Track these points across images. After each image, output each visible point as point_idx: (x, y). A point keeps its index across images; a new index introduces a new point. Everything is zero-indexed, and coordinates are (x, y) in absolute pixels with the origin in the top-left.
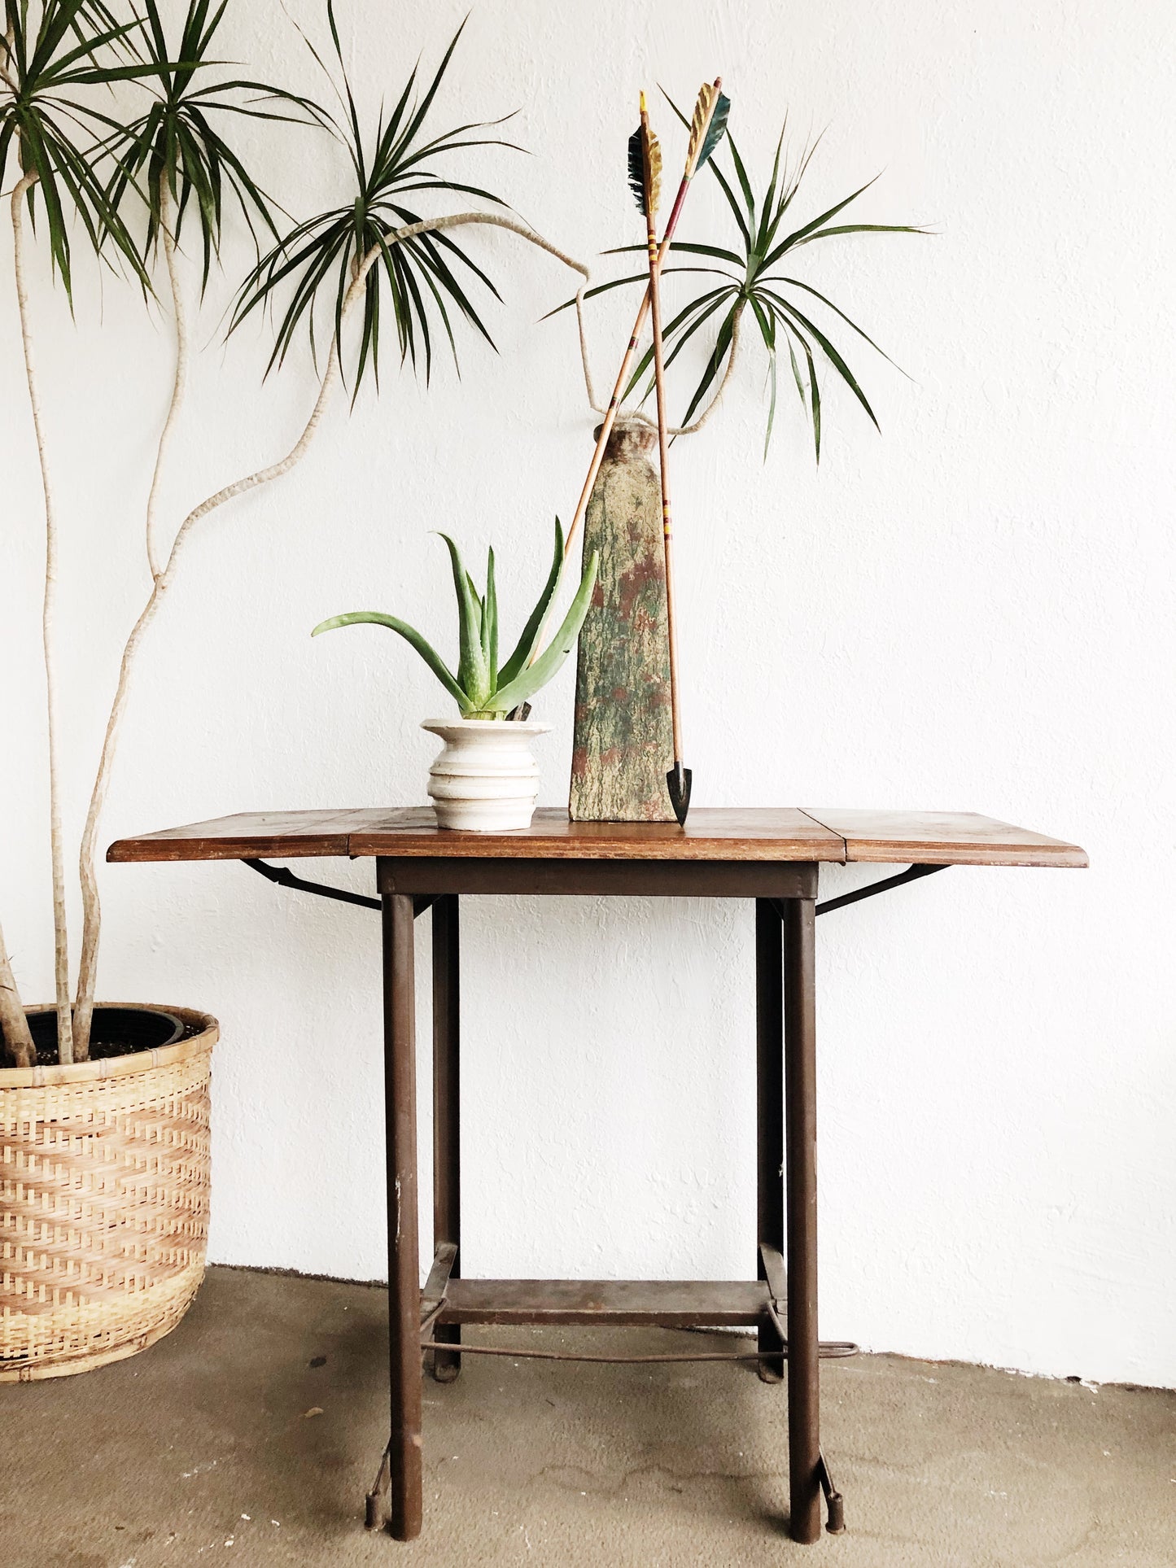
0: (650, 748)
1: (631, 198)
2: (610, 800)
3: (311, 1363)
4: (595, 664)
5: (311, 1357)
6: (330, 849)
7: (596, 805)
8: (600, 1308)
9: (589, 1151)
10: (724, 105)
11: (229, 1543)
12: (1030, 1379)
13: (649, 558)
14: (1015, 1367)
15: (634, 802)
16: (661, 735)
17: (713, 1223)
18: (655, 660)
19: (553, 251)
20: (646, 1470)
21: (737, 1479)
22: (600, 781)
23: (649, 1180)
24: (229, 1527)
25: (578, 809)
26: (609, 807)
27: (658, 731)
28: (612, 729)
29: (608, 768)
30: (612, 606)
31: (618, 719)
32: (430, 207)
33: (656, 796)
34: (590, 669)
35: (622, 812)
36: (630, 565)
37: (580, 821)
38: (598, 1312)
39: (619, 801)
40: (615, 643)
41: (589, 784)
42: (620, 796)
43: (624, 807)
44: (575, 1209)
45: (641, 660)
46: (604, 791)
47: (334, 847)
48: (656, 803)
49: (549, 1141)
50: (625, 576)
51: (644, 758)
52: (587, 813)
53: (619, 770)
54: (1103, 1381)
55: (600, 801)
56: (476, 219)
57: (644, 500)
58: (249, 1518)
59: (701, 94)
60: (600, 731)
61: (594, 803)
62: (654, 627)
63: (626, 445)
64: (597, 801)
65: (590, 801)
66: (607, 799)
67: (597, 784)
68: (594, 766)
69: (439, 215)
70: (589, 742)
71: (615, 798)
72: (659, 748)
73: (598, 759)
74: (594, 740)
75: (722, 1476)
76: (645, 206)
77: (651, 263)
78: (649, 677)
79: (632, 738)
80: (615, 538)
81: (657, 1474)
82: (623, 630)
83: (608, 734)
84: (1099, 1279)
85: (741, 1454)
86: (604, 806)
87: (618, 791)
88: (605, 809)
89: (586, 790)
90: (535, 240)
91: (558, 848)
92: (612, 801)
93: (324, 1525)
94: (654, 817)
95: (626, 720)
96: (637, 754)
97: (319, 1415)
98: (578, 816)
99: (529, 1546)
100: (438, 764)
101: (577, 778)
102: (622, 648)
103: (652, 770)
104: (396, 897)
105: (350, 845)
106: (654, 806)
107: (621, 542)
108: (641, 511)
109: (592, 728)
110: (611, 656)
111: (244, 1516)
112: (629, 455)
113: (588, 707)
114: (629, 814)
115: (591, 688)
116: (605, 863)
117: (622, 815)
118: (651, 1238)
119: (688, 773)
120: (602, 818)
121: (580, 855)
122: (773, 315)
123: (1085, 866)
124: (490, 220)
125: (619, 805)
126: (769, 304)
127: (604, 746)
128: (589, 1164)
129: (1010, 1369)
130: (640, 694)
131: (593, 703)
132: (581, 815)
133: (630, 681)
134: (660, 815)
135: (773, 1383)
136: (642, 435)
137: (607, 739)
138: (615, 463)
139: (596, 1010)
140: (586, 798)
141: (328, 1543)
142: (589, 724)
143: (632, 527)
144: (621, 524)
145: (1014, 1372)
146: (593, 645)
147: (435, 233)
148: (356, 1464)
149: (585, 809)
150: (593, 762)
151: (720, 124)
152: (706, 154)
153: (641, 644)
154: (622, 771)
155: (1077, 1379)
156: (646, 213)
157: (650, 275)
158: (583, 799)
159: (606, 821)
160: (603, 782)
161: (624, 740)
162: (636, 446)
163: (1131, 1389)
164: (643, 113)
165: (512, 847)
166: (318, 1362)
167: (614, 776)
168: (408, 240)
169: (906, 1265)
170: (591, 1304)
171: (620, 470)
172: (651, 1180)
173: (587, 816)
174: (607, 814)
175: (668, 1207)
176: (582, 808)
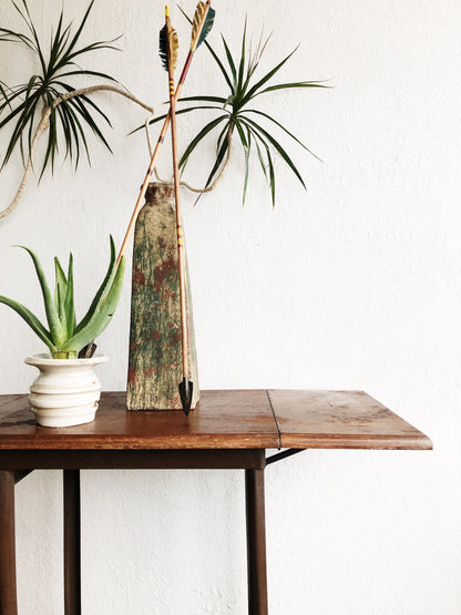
0: (173, 366)
1: (160, 62)
2: (150, 397)
4: (141, 318)
7: (142, 400)
10: (212, 14)
13: (171, 258)
15: (163, 399)
18: (176, 316)
19: (137, 102)
22: (143, 386)
26: (149, 401)
27: (178, 357)
28: (150, 356)
29: (149, 379)
30: (149, 285)
31: (154, 349)
32: (80, 83)
33: (177, 394)
34: (138, 321)
36: (160, 262)
37: (133, 410)
39: (155, 398)
40: (152, 306)
41: (138, 389)
42: (155, 395)
43: (158, 402)
45: (167, 316)
46: (146, 392)
48: (177, 399)
50: (157, 268)
51: (169, 372)
52: (136, 405)
55: (144, 398)
56: (101, 88)
57: (168, 226)
59: (198, 7)
61: (140, 399)
62: (174, 297)
63: (157, 195)
65: (138, 398)
66: (148, 397)
67: (142, 388)
68: (140, 377)
69: (84, 87)
70: (137, 363)
71: (153, 396)
72: (178, 366)
73: (143, 374)
74: (140, 362)
76: (167, 66)
77: (171, 96)
78: (172, 325)
79: (162, 361)
80: (151, 247)
82: (156, 299)
83: (148, 359)
86: (146, 401)
87: (154, 392)
88: (147, 403)
89: (135, 392)
90: (129, 97)
91: (97, 443)
94: (176, 407)
95: (159, 351)
96: (166, 370)
98: (131, 408)
100: (34, 386)
101: (130, 385)
102: (156, 309)
103: (174, 379)
106: (176, 401)
107: (155, 249)
108: (165, 231)
109: (139, 355)
110: (149, 313)
112: (160, 201)
113: (137, 343)
114: (161, 406)
115: (138, 333)
116: (126, 451)
117: (156, 406)
119: (190, 384)
120: (145, 409)
121: (111, 447)
122: (249, 131)
123: (431, 449)
124: (107, 88)
125: (155, 401)
126: (246, 125)
127: (146, 366)
130: (167, 334)
131: (139, 341)
132: (133, 407)
133: (161, 328)
134: (179, 406)
136: (166, 189)
137: (148, 362)
138: (151, 205)
140: (136, 397)
142: (138, 352)
143: (160, 240)
144: (155, 239)
146: (139, 307)
147: (82, 96)
149: (135, 403)
150: (140, 376)
151: (209, 23)
152: (202, 38)
153: (167, 306)
154: (156, 380)
156: (168, 70)
157: (171, 102)
158: (134, 397)
159: (147, 410)
160: (145, 387)
161: (158, 362)
162: (163, 196)
164: (167, 17)
165: (69, 443)
167: (152, 383)
168: (69, 100)
171: (154, 209)
173: (136, 407)
174: (148, 406)
176: (133, 402)
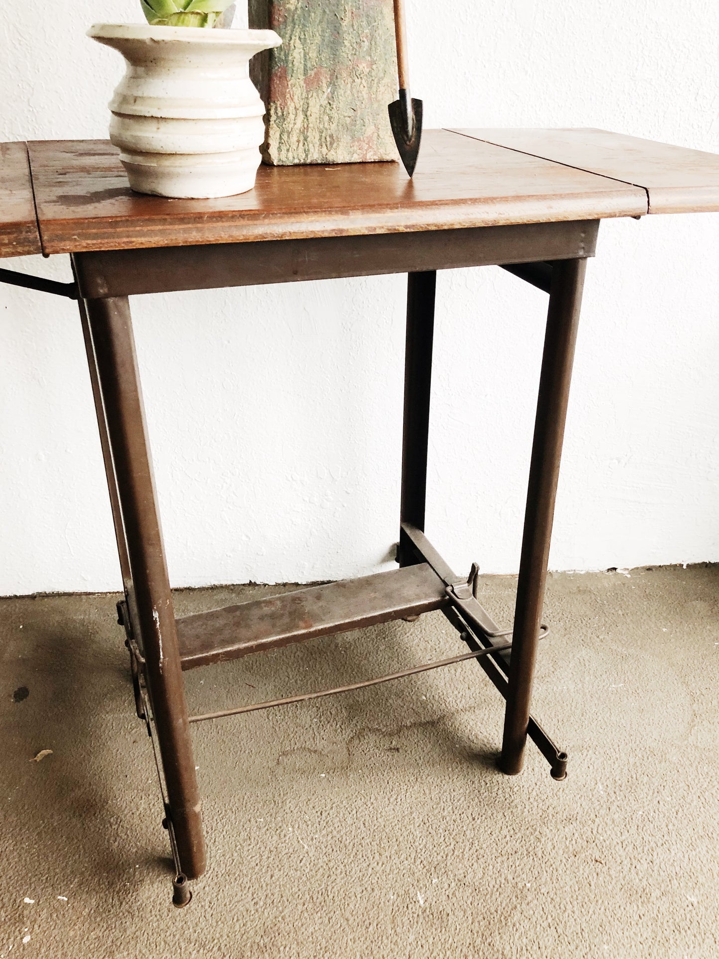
0: (363, 67)
2: (317, 137)
3: (15, 696)
5: (13, 689)
6: (14, 246)
7: (301, 144)
8: (311, 626)
9: (232, 464)
11: (27, 939)
12: (584, 574)
14: (573, 569)
15: (345, 139)
16: (376, 49)
17: (345, 505)
20: (359, 735)
21: (433, 723)
22: (305, 112)
23: (289, 481)
24: (18, 918)
25: (279, 149)
26: (317, 145)
27: (373, 43)
28: (318, 40)
29: (315, 94)
31: (324, 25)
33: (370, 130)
35: (332, 152)
37: (283, 166)
38: (310, 630)
39: (328, 139)
41: (292, 116)
42: (329, 132)
43: (335, 145)
44: (223, 511)
46: (311, 125)
47: (19, 243)
48: (370, 140)
49: (193, 460)
51: (356, 80)
52: (290, 155)
53: (328, 97)
54: (631, 567)
55: (305, 139)
58: (32, 902)
60: (303, 41)
61: (298, 141)
64: (302, 139)
65: (294, 139)
66: (313, 136)
67: (301, 116)
68: (297, 92)
70: (290, 58)
71: (324, 135)
72: (374, 67)
73: (302, 83)
74: (297, 55)
75: (421, 724)
79: (342, 53)
81: (372, 738)
83: (314, 47)
84: (639, 503)
85: (424, 698)
86: (311, 145)
87: (326, 125)
88: (312, 150)
89: (288, 126)
92: (320, 139)
93: (111, 884)
94: (368, 158)
95: (335, 28)
96: (350, 75)
97: (49, 755)
98: (280, 160)
99: (306, 847)
100: (124, 99)
101: (276, 108)
103: (366, 96)
104: (111, 301)
105: (45, 238)
106: (368, 144)
109: (293, 38)
111: (27, 900)
113: (288, 6)
114: (340, 154)
117: (331, 156)
118: (293, 523)
119: (418, 104)
120: (309, 161)
125: (328, 143)
127: (309, 65)
128: (233, 474)
129: (569, 571)
131: (293, 1)
132: (284, 158)
134: (375, 154)
135: (414, 620)
137: (313, 54)
139: (229, 342)
140: (288, 137)
141: (125, 907)
142: (289, 32)
145: (572, 572)
148: (110, 802)
149: (288, 150)
154: (331, 98)
155: (615, 569)
158: (285, 137)
159: (313, 165)
160: (308, 113)
161: (333, 55)
163: (649, 569)
166: (21, 694)
167: (321, 106)
169: (500, 514)
170: (301, 624)
172: (290, 479)
173: (291, 158)
174: (315, 156)
175: (307, 499)
176: (284, 148)
